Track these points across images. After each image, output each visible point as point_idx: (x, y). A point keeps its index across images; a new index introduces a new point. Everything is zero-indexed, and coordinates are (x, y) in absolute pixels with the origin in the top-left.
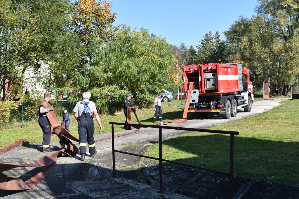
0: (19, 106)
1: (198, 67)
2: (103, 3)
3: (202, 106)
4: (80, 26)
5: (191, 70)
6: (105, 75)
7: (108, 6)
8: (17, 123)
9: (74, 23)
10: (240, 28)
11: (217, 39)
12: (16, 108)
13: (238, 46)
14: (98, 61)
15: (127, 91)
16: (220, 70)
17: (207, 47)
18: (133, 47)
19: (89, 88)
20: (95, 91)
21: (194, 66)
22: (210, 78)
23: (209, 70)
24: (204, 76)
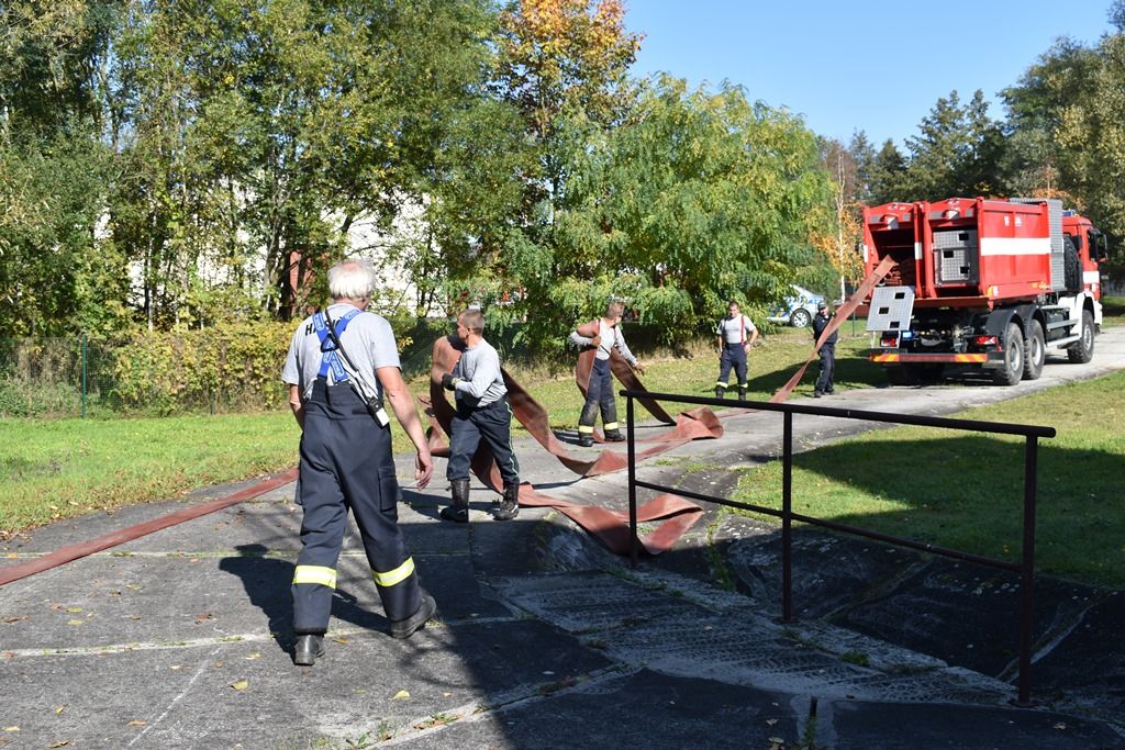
1: (912, 211)
2: (597, 2)
3: (924, 341)
4: (524, 80)
5: (889, 220)
6: (605, 239)
7: (614, 11)
9: (506, 70)
10: (1057, 78)
11: (978, 117)
13: (1050, 140)
14: (580, 192)
15: (675, 291)
16: (987, 222)
17: (943, 143)
18: (696, 146)
19: (554, 280)
20: (571, 291)
21: (899, 206)
22: (952, 246)
23: (949, 221)
24: (932, 242)
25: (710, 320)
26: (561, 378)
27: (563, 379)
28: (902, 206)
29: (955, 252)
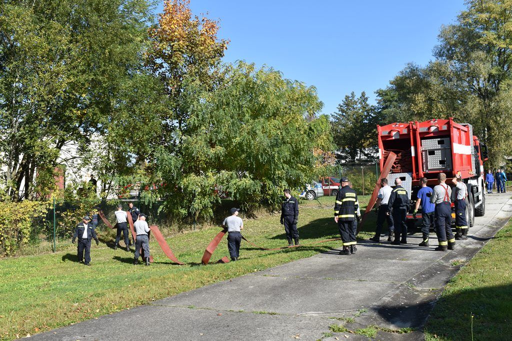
0: (48, 210)
1: (408, 127)
2: (203, 23)
4: (161, 66)
5: (394, 133)
6: (212, 151)
7: (213, 27)
8: (45, 244)
9: (150, 62)
10: (410, 81)
11: (363, 103)
12: (43, 215)
13: (409, 109)
14: (197, 124)
15: (251, 181)
16: (454, 133)
17: (349, 116)
18: (261, 99)
19: (180, 176)
20: (193, 182)
21: (399, 125)
22: (433, 148)
23: (431, 133)
24: (421, 145)
25: (268, 197)
26: (185, 232)
27: (187, 232)
28: (401, 125)
29: (435, 151)
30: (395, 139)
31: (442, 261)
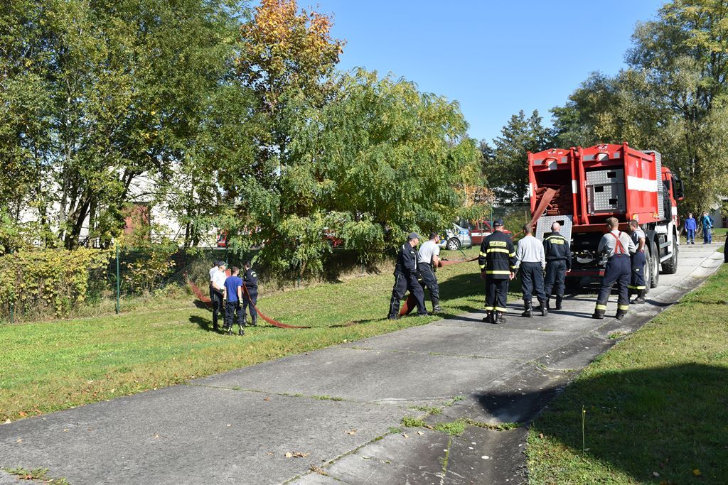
0: (110, 260)
1: (569, 155)
2: (311, 18)
3: (579, 259)
4: (258, 75)
5: (549, 163)
7: (324, 23)
8: (107, 303)
9: (244, 68)
10: (594, 96)
11: (535, 126)
12: (103, 267)
14: (300, 151)
15: (371, 225)
18: (385, 118)
19: (280, 217)
20: (293, 225)
21: (557, 152)
22: (602, 183)
23: (599, 162)
24: (586, 179)
25: (395, 245)
26: (287, 290)
27: (288, 290)
28: (560, 151)
29: (604, 187)
30: (552, 171)
31: (597, 333)
